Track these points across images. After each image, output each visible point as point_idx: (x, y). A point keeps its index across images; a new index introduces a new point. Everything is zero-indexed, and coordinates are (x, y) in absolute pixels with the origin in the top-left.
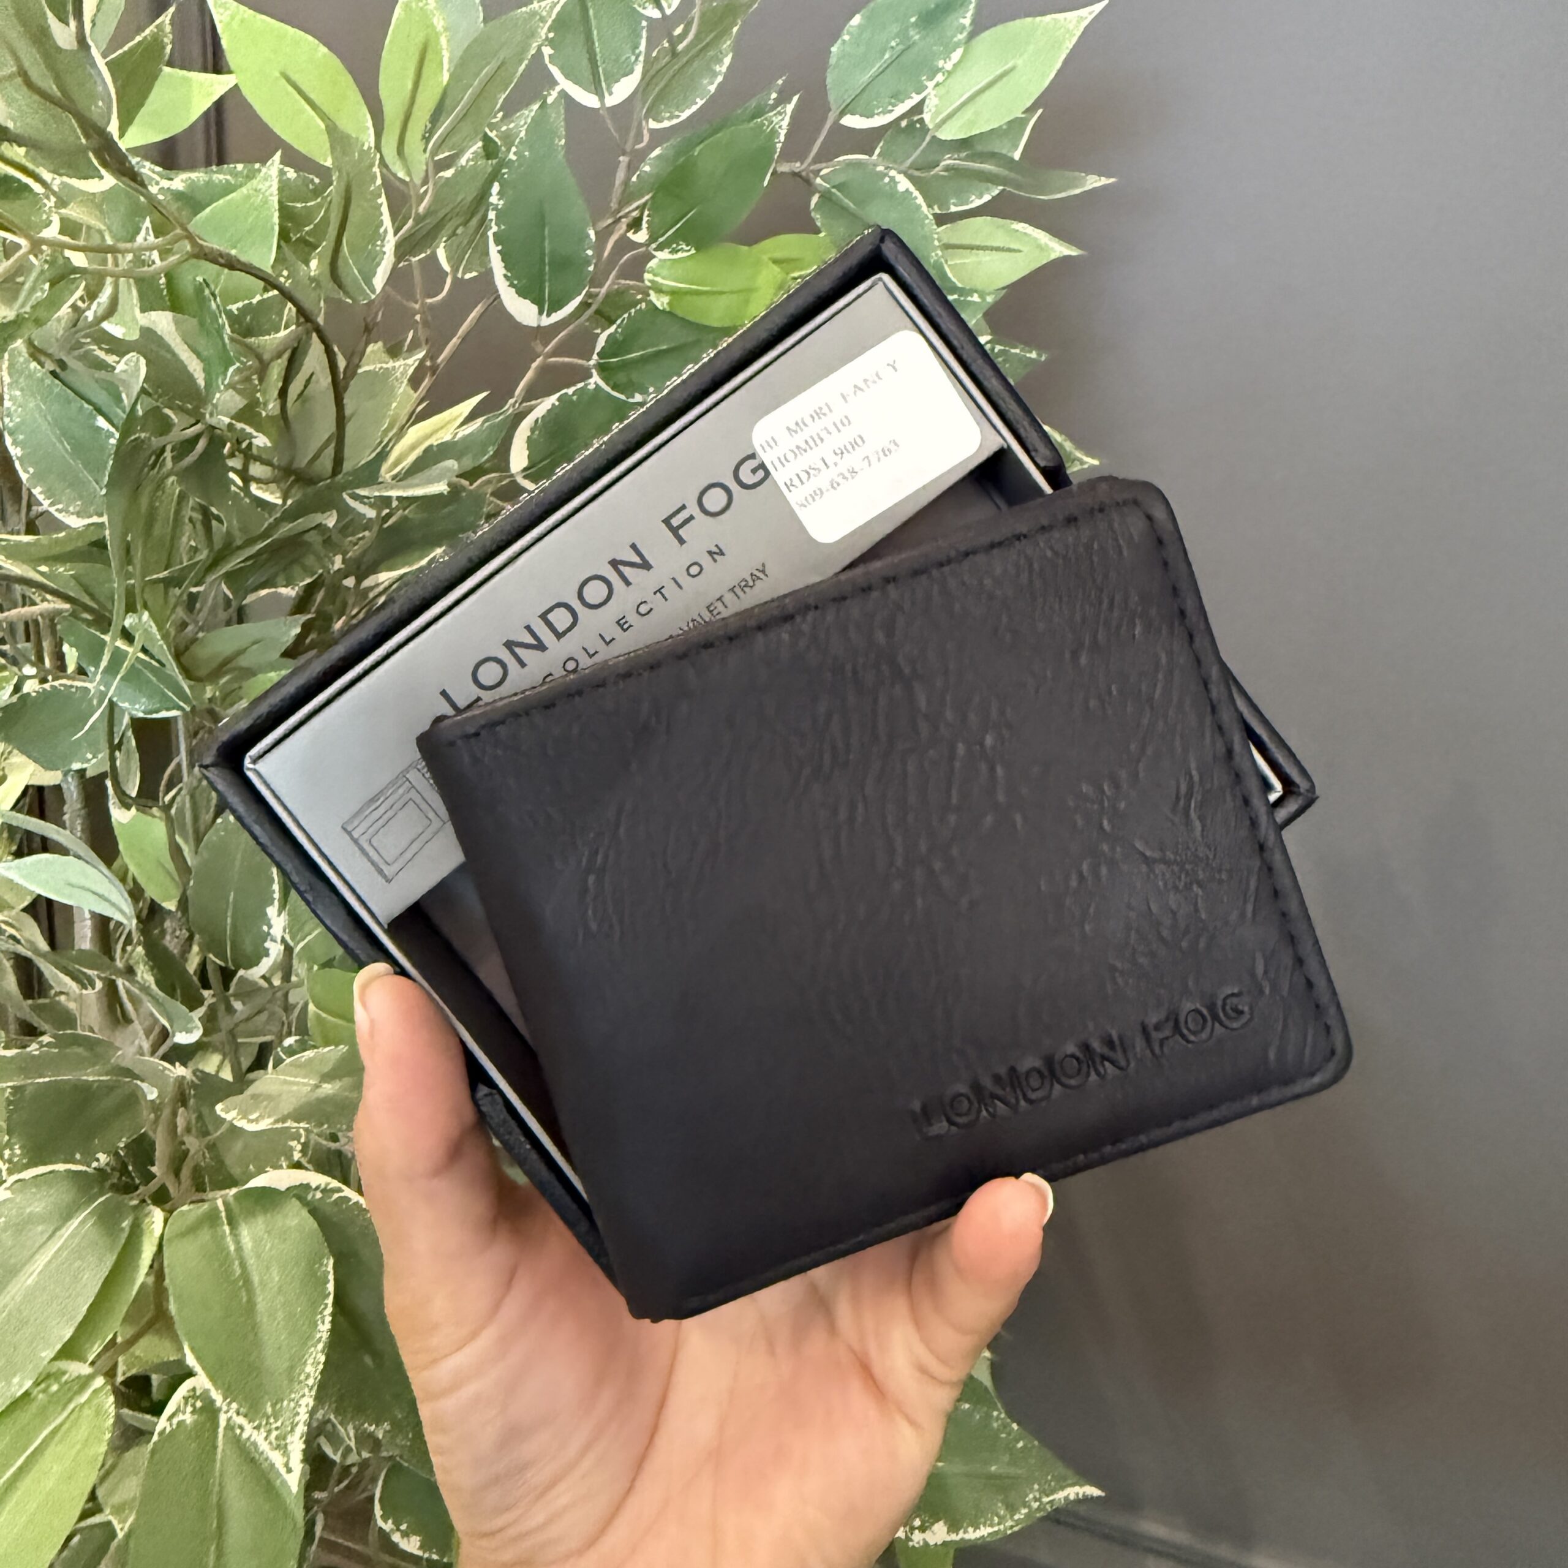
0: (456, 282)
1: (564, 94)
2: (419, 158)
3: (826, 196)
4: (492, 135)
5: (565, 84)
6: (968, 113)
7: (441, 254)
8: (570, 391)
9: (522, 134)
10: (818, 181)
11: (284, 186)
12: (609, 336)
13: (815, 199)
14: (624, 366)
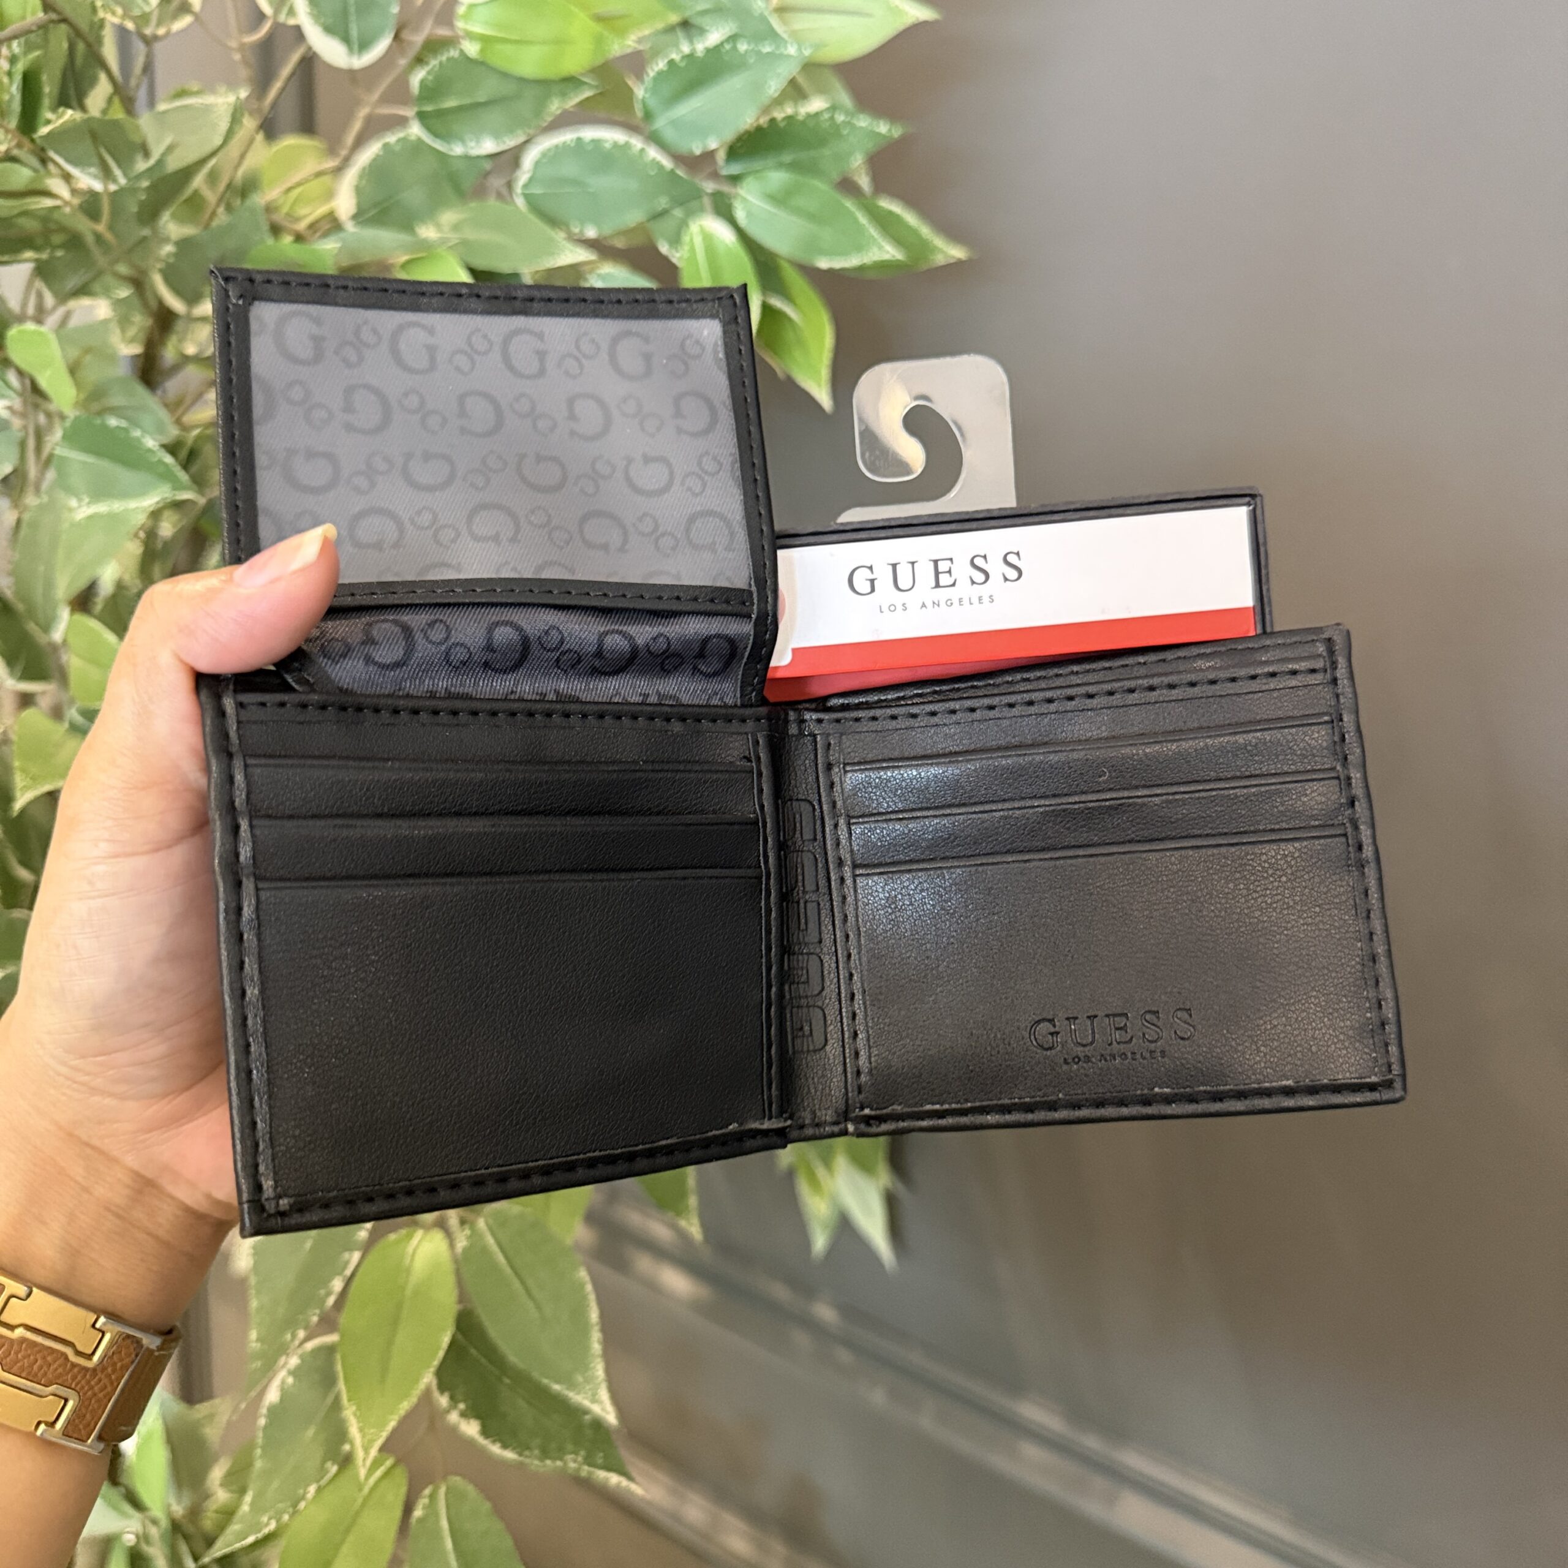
0: (277, 27)
8: (391, 138)
12: (422, 82)
14: (441, 113)
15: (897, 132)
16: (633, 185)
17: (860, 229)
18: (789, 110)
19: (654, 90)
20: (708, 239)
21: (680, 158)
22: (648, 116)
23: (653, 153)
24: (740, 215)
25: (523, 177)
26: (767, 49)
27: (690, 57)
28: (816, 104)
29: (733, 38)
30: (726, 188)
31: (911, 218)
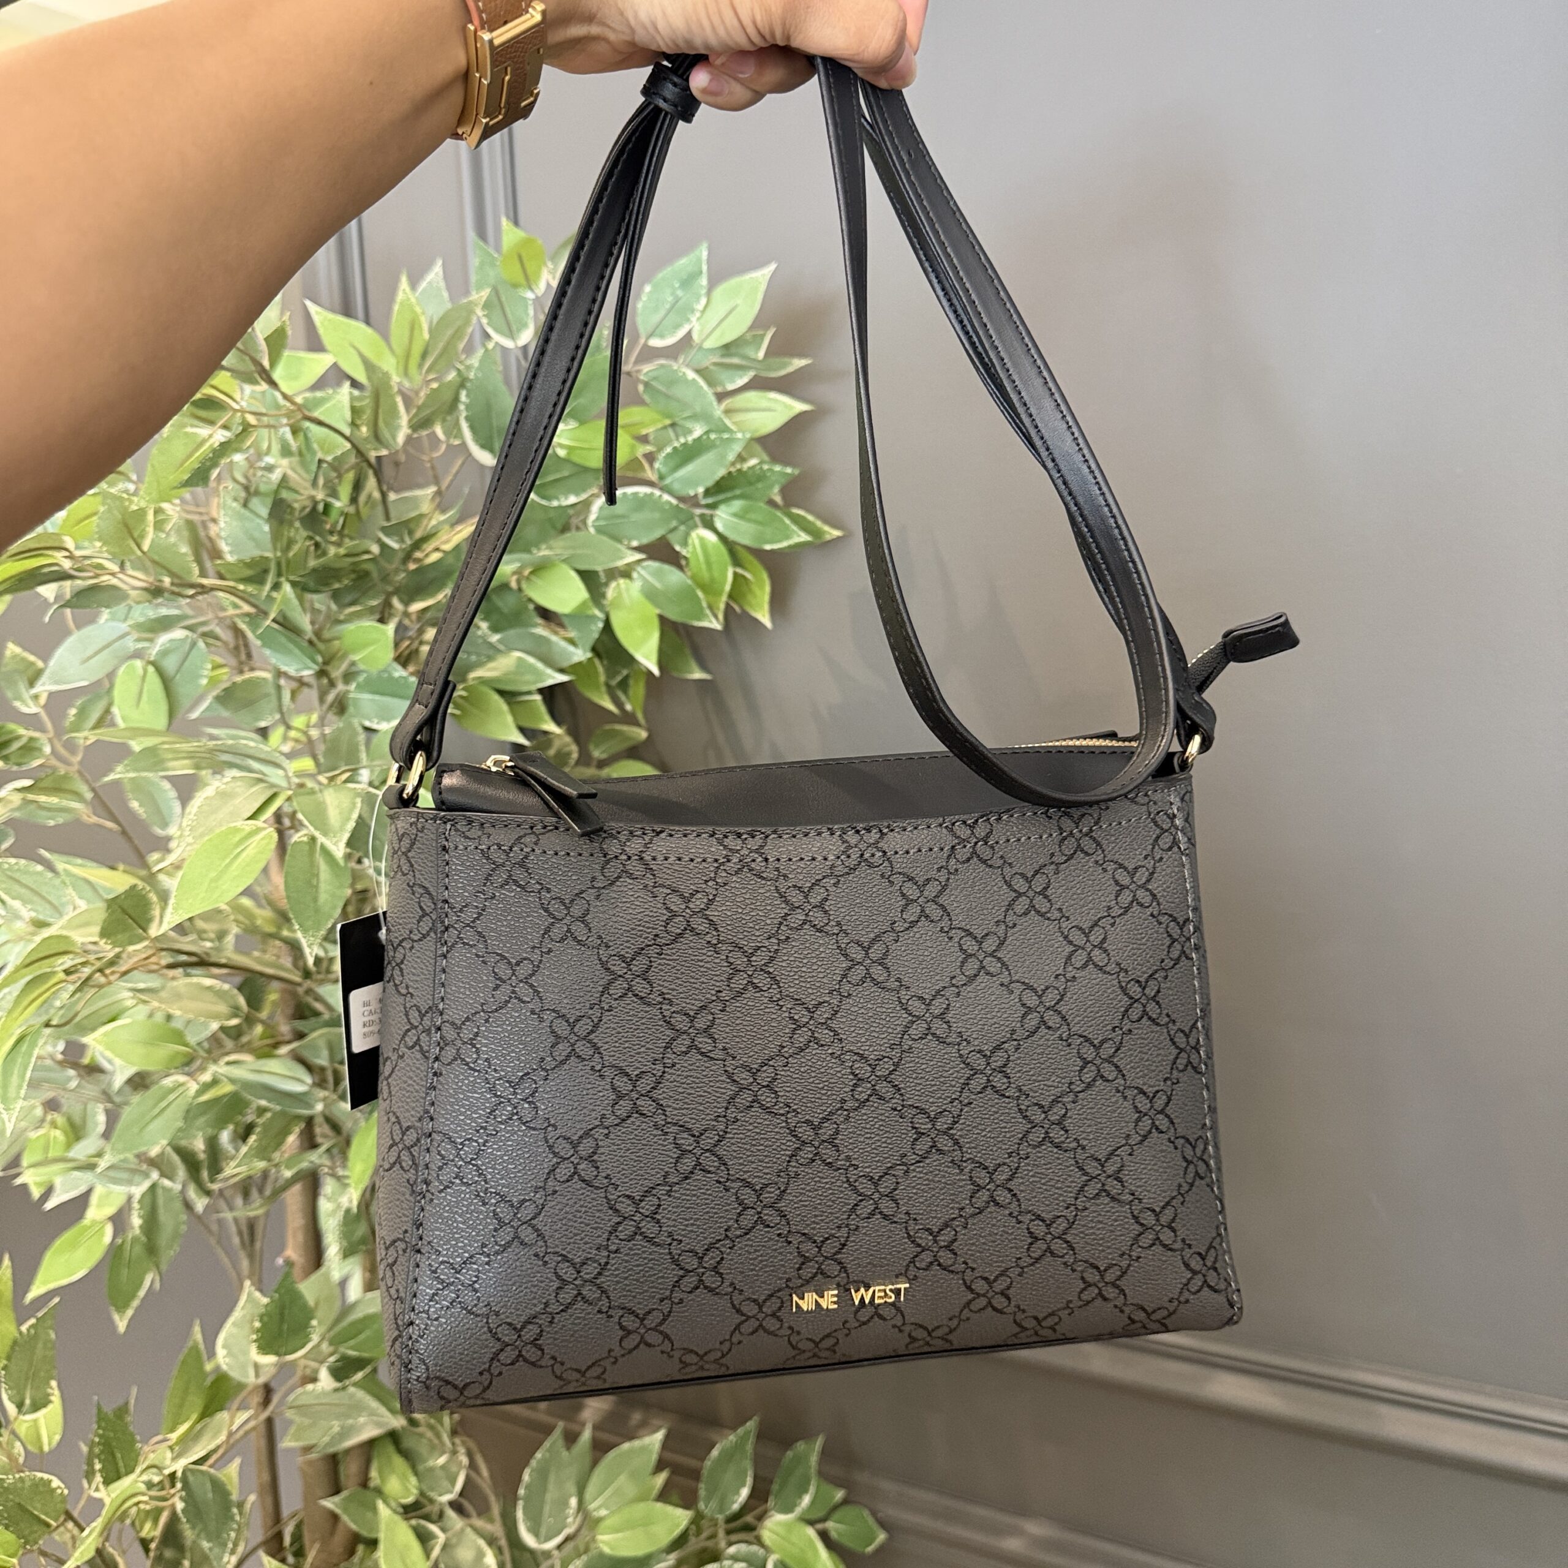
0: (449, 446)
1: (497, 343)
2: (418, 379)
3: (647, 385)
4: (461, 367)
5: (496, 337)
6: (717, 333)
7: (439, 430)
9: (476, 365)
10: (642, 377)
11: (352, 398)
13: (641, 388)
15: (797, 472)
16: (657, 515)
17: (787, 527)
18: (738, 466)
19: (665, 464)
20: (702, 540)
21: (681, 499)
22: (662, 477)
23: (666, 497)
24: (719, 525)
25: (592, 517)
26: (726, 436)
27: (685, 444)
28: (753, 462)
29: (707, 433)
30: (707, 512)
31: (810, 518)
